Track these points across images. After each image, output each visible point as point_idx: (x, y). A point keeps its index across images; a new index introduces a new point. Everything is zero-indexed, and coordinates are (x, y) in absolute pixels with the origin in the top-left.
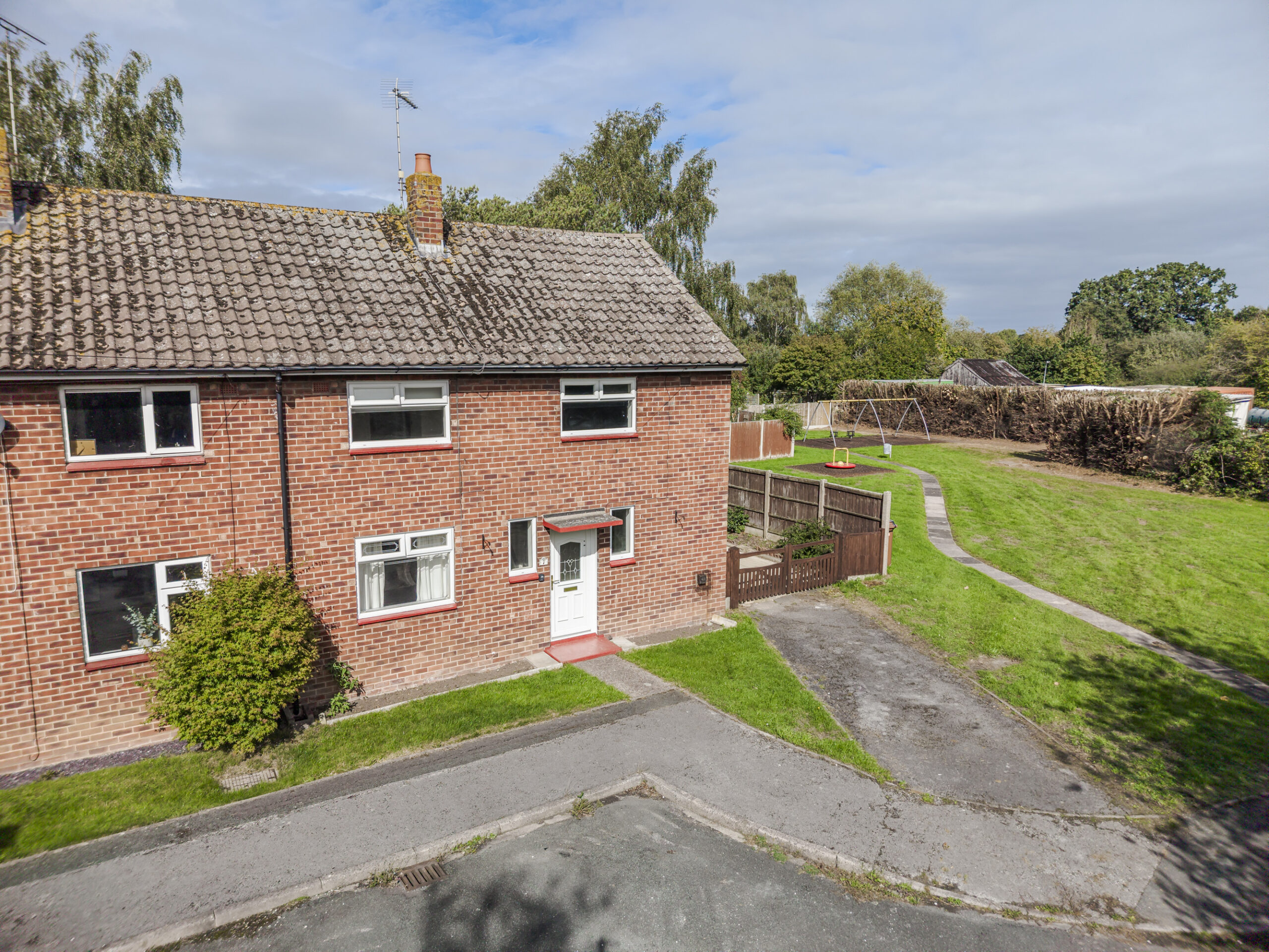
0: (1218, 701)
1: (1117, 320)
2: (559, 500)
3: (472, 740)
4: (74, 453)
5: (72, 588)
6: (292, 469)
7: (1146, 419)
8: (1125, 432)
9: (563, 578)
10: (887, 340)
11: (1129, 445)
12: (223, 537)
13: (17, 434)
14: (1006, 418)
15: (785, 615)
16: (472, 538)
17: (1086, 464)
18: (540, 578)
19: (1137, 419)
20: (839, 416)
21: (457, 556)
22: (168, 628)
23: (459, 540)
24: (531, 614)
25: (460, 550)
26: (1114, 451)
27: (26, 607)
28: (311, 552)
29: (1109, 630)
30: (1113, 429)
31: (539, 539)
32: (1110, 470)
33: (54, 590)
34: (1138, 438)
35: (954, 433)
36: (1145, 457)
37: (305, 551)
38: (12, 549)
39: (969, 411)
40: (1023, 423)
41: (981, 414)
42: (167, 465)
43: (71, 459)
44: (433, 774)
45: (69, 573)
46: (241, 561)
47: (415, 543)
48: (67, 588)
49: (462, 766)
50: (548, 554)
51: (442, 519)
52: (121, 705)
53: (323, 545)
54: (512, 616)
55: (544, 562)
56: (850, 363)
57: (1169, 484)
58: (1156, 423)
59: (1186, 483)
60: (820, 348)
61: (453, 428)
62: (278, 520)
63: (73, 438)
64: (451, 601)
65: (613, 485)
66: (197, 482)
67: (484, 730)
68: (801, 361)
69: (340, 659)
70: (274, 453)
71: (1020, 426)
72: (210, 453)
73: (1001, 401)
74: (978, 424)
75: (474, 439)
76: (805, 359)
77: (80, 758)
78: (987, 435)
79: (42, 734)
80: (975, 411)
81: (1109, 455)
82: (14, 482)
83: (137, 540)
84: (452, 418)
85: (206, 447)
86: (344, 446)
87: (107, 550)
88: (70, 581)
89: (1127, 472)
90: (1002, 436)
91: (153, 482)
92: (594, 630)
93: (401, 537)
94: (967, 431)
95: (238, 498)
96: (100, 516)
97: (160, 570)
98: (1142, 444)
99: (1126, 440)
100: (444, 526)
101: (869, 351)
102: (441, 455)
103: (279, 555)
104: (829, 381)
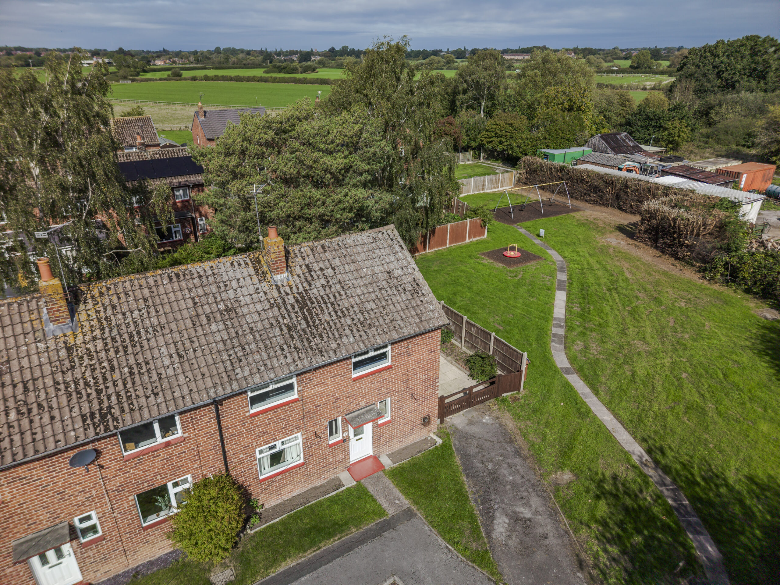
0: (661, 520)
1: (709, 81)
2: (352, 407)
3: (318, 552)
4: (126, 450)
5: (134, 502)
6: (224, 430)
7: (692, 232)
8: (680, 236)
9: (355, 435)
10: (553, 121)
11: (681, 245)
12: (196, 466)
13: (101, 452)
14: (618, 196)
15: (467, 428)
16: (310, 434)
17: (656, 248)
18: (344, 441)
19: (687, 232)
20: (519, 180)
21: (303, 443)
22: (176, 506)
23: (304, 437)
24: (341, 456)
25: (305, 441)
26: (673, 245)
27: (115, 514)
28: (236, 460)
29: (627, 447)
30: (674, 233)
31: (342, 425)
32: (669, 255)
33: (126, 505)
34: (687, 242)
35: (586, 201)
36: (689, 253)
37: (233, 461)
38: (106, 495)
39: (596, 189)
40: (627, 202)
41: (602, 192)
42: (168, 444)
43: (125, 454)
44: (303, 579)
45: (131, 498)
46: (205, 472)
47: (283, 443)
48: (131, 503)
49: (315, 572)
50: (348, 430)
51: (296, 431)
52: (160, 539)
53: (241, 456)
54: (331, 460)
55: (345, 434)
56: (529, 137)
57: (699, 272)
58: (698, 235)
59: (708, 275)
60: (511, 124)
61: (299, 391)
62: (220, 452)
63: (124, 443)
64: (302, 461)
65: (379, 392)
66: (183, 447)
67: (323, 543)
68: (499, 132)
69: (253, 497)
70: (215, 426)
71: (625, 203)
72: (186, 435)
73: (616, 186)
74: (601, 198)
75: (309, 392)
76: (501, 131)
77: (146, 561)
78: (606, 205)
79: (129, 557)
80: (599, 190)
81: (669, 246)
82: (102, 471)
83: (159, 477)
84: (298, 387)
85: (184, 433)
86: (247, 414)
87: (146, 484)
88: (132, 500)
89: (677, 259)
90: (614, 207)
91: (163, 454)
92: (371, 454)
93: (276, 443)
94: (594, 201)
95: (201, 449)
96: (141, 473)
97: (170, 485)
98: (688, 245)
99: (679, 241)
100: (296, 433)
101: (542, 129)
102: (294, 405)
103: (222, 466)
104: (515, 148)
